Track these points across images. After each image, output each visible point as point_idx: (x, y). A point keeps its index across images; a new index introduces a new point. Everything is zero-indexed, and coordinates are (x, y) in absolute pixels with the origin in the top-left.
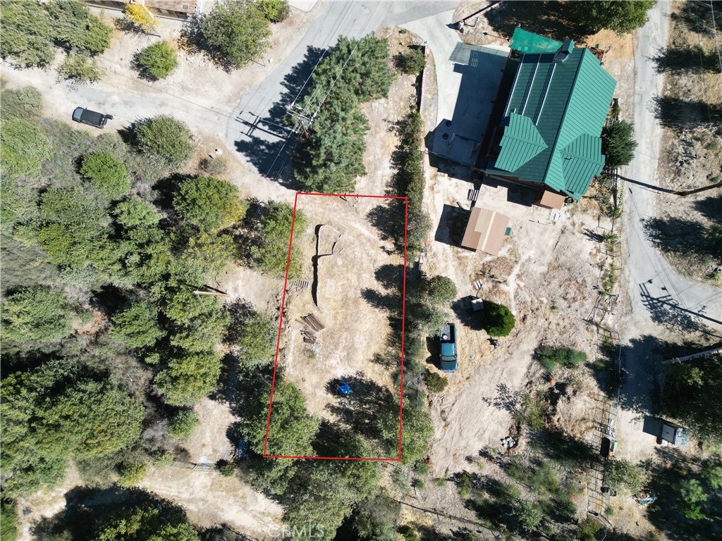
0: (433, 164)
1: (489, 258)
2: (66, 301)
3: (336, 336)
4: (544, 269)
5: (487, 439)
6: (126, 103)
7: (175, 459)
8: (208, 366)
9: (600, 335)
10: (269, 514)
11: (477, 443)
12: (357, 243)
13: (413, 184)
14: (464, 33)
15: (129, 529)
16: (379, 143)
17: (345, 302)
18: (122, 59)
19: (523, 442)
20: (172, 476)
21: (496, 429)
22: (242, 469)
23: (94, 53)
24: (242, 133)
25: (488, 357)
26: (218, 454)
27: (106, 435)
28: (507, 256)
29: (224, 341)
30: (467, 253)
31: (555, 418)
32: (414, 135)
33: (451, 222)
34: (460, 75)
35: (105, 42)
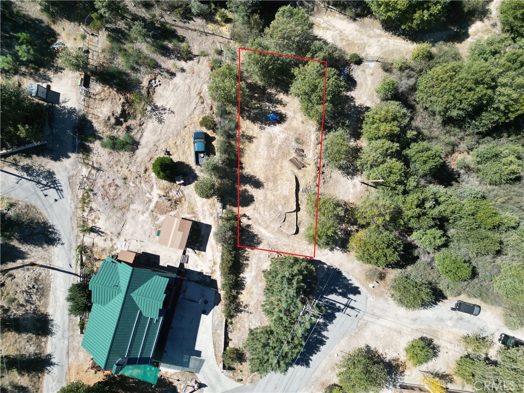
0: (215, 281)
1: (172, 213)
2: (477, 174)
3: (281, 154)
4: (132, 207)
5: (171, 85)
6: (442, 320)
7: (392, 64)
8: (371, 129)
9: (92, 160)
10: (323, 29)
11: (177, 82)
12: (268, 222)
13: (229, 265)
14: (194, 380)
15: (421, 13)
16: (254, 295)
17: (275, 179)
18: (447, 353)
19: (145, 83)
20: (393, 52)
21: (165, 92)
22: (344, 59)
23: (468, 356)
24: (355, 301)
25: (171, 143)
26: (361, 69)
27: (441, 78)
28: (159, 215)
29: (361, 148)
30: (188, 216)
31: (123, 100)
32: (228, 302)
33: (200, 239)
34: (197, 348)
35: (459, 365)
